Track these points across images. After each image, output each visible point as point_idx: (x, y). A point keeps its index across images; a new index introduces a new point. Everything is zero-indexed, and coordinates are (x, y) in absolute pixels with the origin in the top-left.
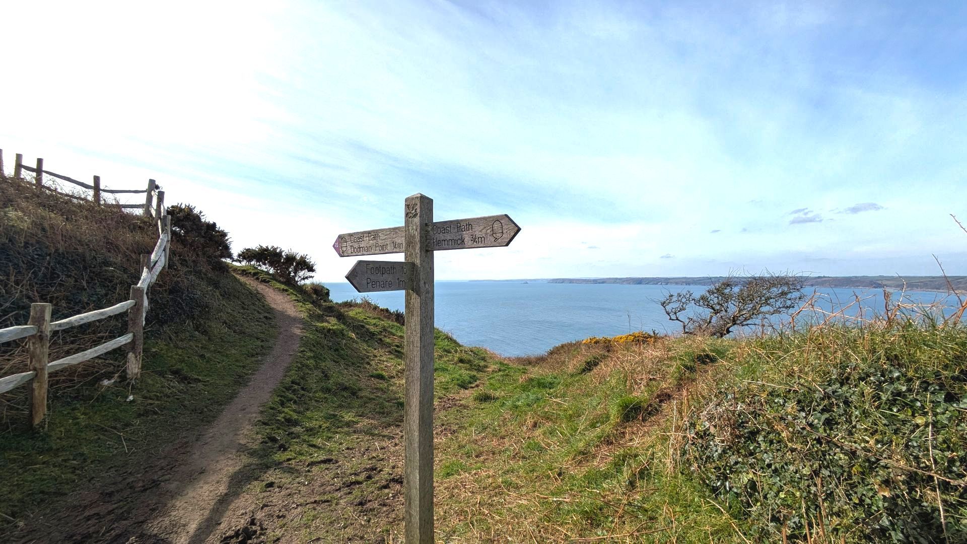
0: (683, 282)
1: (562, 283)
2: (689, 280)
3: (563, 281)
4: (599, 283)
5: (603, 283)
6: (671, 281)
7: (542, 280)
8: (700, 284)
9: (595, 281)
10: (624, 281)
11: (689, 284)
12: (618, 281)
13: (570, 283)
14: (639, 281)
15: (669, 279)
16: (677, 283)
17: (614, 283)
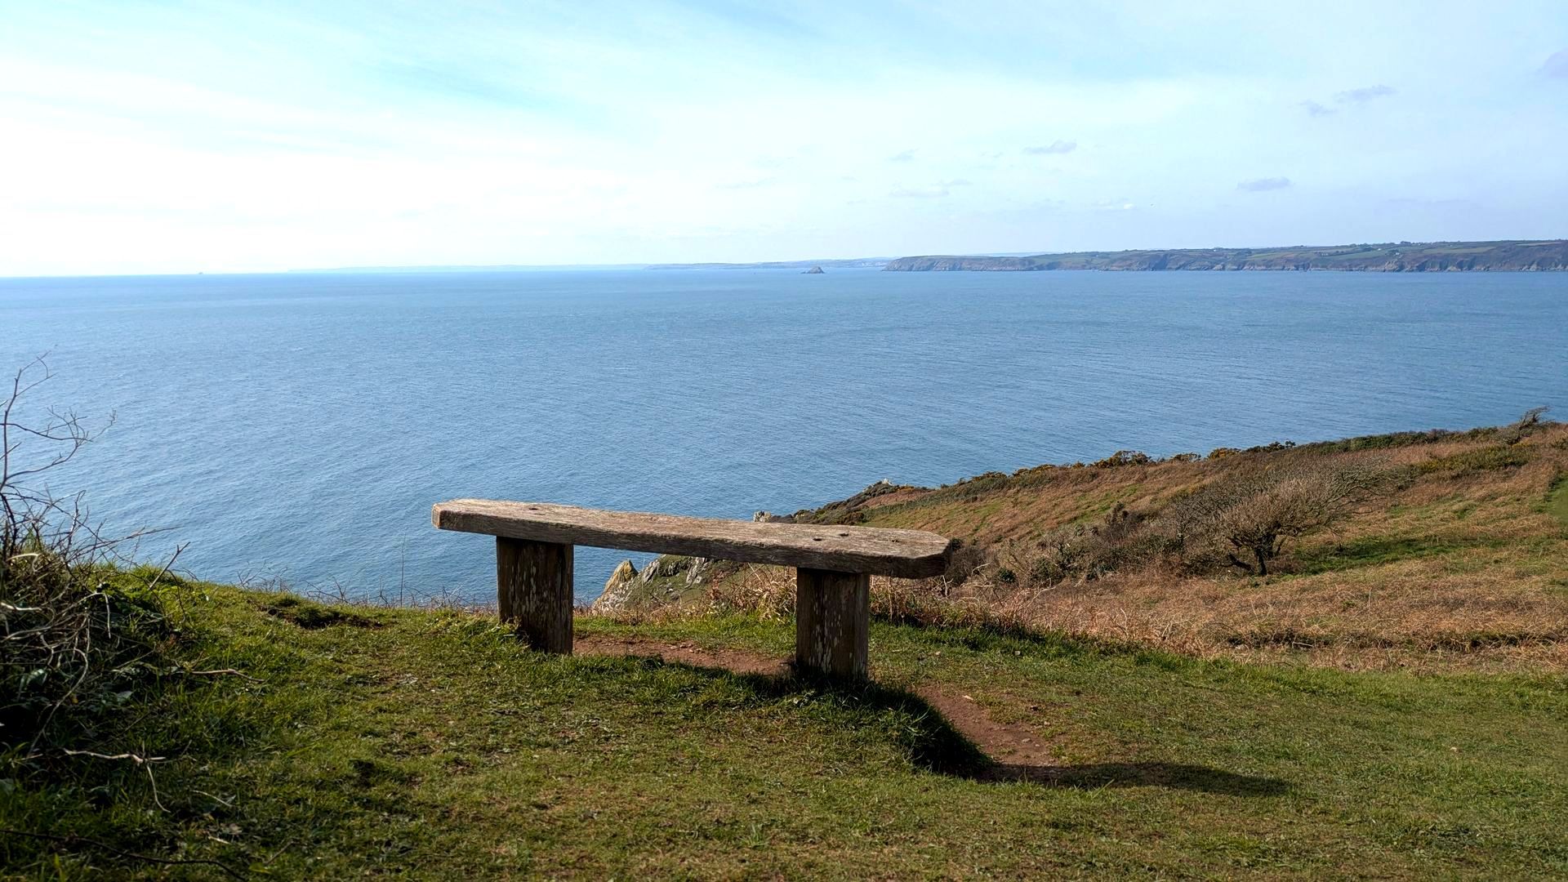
0: (1288, 261)
1: (928, 269)
2: (1305, 255)
3: (930, 264)
4: (1040, 268)
5: (1051, 267)
6: (1255, 257)
7: (874, 262)
8: (1338, 265)
9: (1029, 263)
10: (1114, 261)
11: (1306, 267)
12: (1095, 261)
13: (953, 269)
14: (1160, 261)
15: (1249, 251)
16: (1269, 265)
17: (1083, 267)
